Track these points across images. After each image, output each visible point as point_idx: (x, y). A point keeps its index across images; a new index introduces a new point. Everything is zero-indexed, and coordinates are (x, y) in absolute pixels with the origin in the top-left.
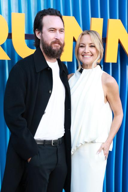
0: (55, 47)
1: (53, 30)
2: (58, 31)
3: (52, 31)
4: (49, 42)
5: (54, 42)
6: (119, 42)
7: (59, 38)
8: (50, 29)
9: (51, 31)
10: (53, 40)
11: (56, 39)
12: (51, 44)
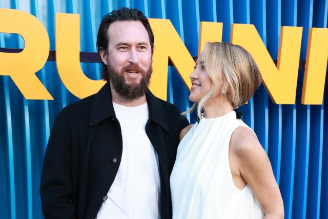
7: (135, 61)
9: (122, 49)
10: (125, 65)
11: (130, 62)
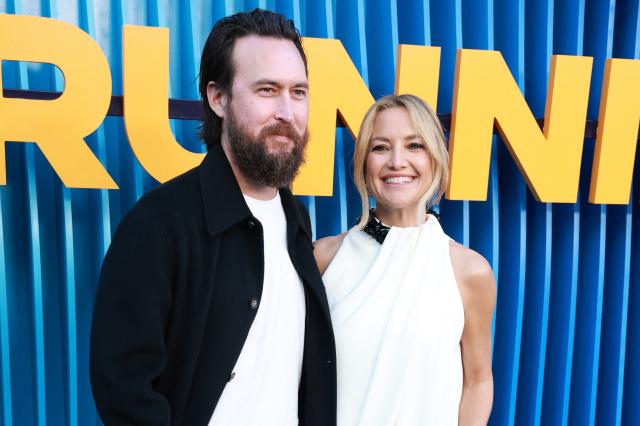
0: (274, 148)
1: (272, 88)
2: (286, 93)
3: (267, 90)
4: (256, 131)
5: (273, 131)
6: (497, 130)
7: (289, 117)
8: (260, 83)
9: (263, 93)
10: (268, 124)
11: (280, 119)
12: (263, 135)
